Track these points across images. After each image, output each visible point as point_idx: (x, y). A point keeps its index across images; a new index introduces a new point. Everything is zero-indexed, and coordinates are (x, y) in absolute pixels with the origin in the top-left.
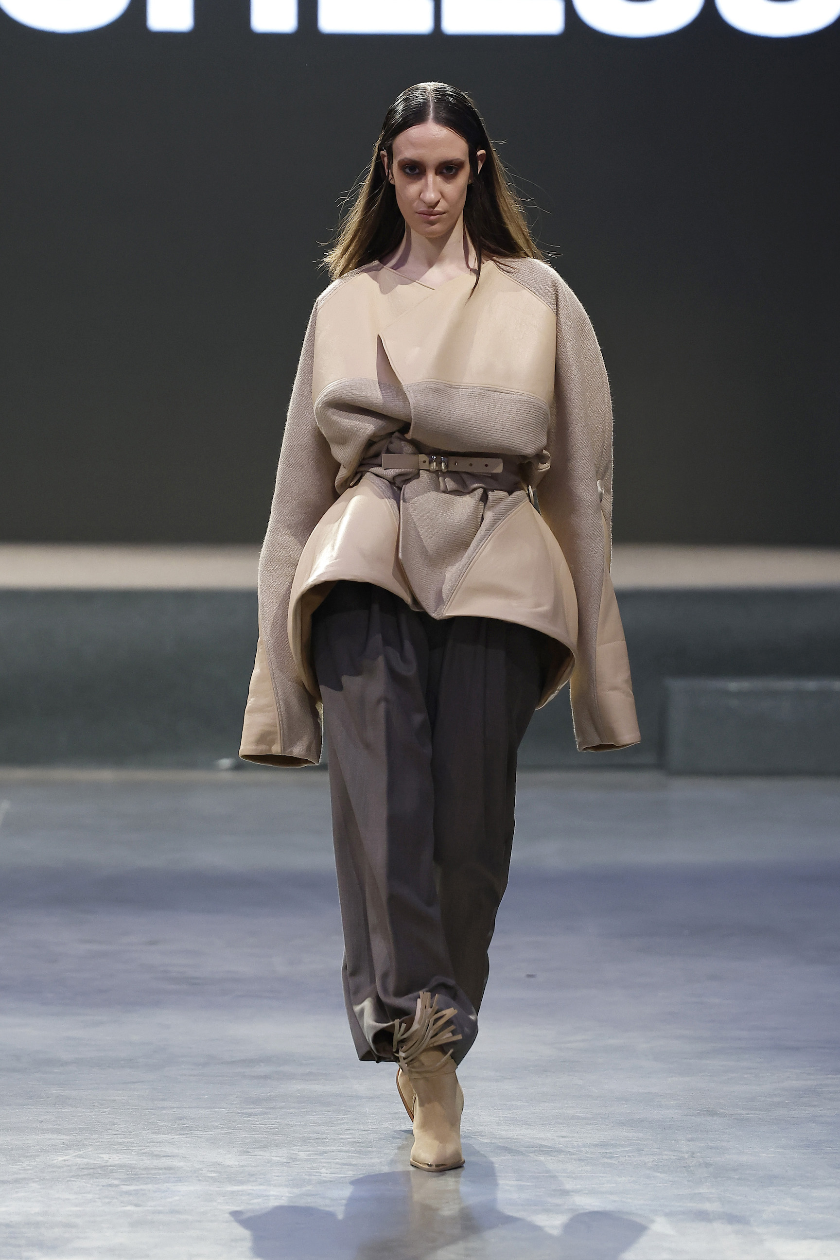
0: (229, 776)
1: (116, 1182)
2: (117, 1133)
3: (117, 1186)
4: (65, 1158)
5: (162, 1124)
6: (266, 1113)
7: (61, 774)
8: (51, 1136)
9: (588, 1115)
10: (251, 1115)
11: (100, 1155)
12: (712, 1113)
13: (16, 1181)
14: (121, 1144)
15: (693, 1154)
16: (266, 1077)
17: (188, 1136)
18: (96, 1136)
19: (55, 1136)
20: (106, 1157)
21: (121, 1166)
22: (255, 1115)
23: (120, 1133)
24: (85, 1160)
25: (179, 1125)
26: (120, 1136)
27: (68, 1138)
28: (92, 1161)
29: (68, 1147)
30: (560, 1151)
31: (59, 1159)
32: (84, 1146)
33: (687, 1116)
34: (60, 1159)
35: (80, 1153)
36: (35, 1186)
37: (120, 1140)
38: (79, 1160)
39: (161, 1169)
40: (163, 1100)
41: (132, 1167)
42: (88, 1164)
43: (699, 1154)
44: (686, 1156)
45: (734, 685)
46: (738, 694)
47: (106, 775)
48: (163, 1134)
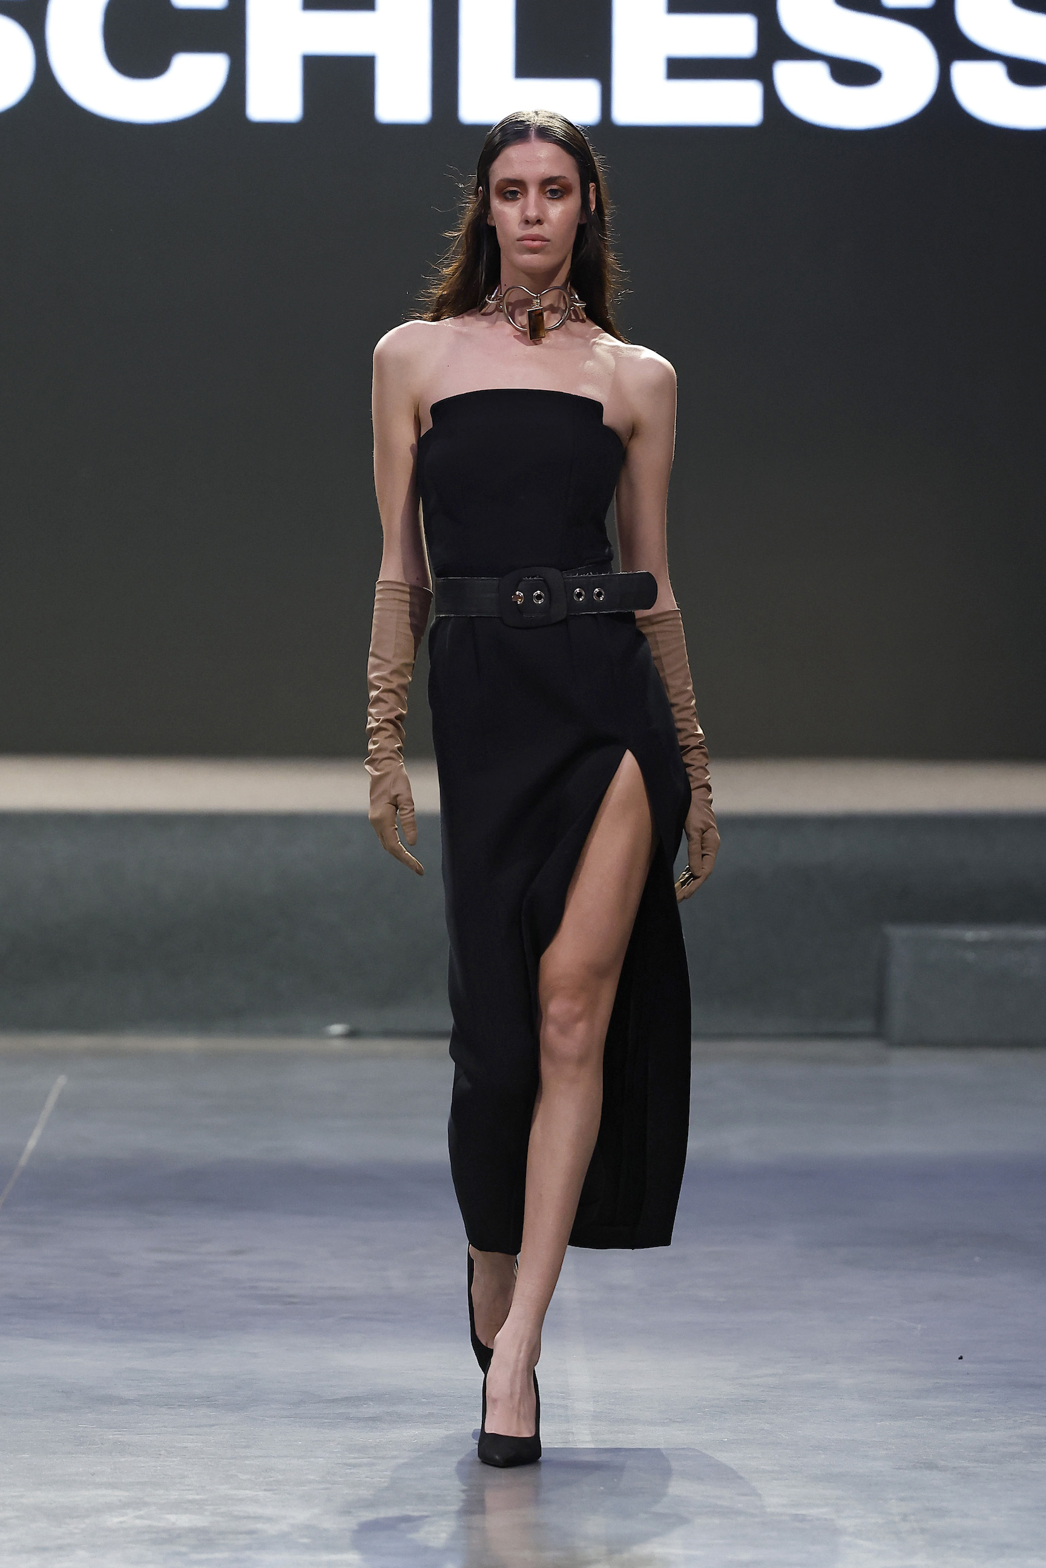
0: (339, 1045)
1: (184, 1549)
2: (187, 1488)
3: (184, 1554)
4: (121, 1519)
5: (245, 1477)
6: (373, 1464)
7: (132, 1042)
8: (103, 1492)
9: (776, 1468)
10: (354, 1466)
11: (168, 1516)
12: (931, 1466)
13: (60, 1548)
14: (191, 1502)
15: (905, 1518)
16: (374, 1419)
17: (276, 1492)
18: (161, 1492)
19: (109, 1492)
20: (172, 1518)
21: (193, 1530)
22: (360, 1465)
23: (190, 1488)
24: (147, 1522)
25: (264, 1478)
26: (191, 1492)
27: (126, 1494)
28: (155, 1524)
29: (125, 1505)
30: (739, 1513)
31: (113, 1520)
32: (146, 1504)
33: (900, 1469)
34: (116, 1520)
35: (141, 1513)
36: (82, 1553)
37: (190, 1497)
38: (138, 1522)
39: (241, 1533)
40: (245, 1447)
41: (203, 1531)
42: (150, 1526)
43: (912, 1517)
44: (897, 1519)
45: (970, 935)
46: (975, 945)
47: (188, 1044)
48: (245, 1489)
